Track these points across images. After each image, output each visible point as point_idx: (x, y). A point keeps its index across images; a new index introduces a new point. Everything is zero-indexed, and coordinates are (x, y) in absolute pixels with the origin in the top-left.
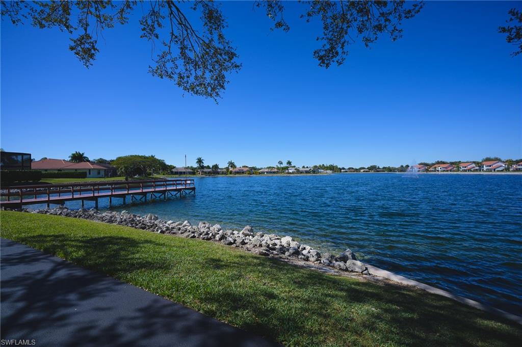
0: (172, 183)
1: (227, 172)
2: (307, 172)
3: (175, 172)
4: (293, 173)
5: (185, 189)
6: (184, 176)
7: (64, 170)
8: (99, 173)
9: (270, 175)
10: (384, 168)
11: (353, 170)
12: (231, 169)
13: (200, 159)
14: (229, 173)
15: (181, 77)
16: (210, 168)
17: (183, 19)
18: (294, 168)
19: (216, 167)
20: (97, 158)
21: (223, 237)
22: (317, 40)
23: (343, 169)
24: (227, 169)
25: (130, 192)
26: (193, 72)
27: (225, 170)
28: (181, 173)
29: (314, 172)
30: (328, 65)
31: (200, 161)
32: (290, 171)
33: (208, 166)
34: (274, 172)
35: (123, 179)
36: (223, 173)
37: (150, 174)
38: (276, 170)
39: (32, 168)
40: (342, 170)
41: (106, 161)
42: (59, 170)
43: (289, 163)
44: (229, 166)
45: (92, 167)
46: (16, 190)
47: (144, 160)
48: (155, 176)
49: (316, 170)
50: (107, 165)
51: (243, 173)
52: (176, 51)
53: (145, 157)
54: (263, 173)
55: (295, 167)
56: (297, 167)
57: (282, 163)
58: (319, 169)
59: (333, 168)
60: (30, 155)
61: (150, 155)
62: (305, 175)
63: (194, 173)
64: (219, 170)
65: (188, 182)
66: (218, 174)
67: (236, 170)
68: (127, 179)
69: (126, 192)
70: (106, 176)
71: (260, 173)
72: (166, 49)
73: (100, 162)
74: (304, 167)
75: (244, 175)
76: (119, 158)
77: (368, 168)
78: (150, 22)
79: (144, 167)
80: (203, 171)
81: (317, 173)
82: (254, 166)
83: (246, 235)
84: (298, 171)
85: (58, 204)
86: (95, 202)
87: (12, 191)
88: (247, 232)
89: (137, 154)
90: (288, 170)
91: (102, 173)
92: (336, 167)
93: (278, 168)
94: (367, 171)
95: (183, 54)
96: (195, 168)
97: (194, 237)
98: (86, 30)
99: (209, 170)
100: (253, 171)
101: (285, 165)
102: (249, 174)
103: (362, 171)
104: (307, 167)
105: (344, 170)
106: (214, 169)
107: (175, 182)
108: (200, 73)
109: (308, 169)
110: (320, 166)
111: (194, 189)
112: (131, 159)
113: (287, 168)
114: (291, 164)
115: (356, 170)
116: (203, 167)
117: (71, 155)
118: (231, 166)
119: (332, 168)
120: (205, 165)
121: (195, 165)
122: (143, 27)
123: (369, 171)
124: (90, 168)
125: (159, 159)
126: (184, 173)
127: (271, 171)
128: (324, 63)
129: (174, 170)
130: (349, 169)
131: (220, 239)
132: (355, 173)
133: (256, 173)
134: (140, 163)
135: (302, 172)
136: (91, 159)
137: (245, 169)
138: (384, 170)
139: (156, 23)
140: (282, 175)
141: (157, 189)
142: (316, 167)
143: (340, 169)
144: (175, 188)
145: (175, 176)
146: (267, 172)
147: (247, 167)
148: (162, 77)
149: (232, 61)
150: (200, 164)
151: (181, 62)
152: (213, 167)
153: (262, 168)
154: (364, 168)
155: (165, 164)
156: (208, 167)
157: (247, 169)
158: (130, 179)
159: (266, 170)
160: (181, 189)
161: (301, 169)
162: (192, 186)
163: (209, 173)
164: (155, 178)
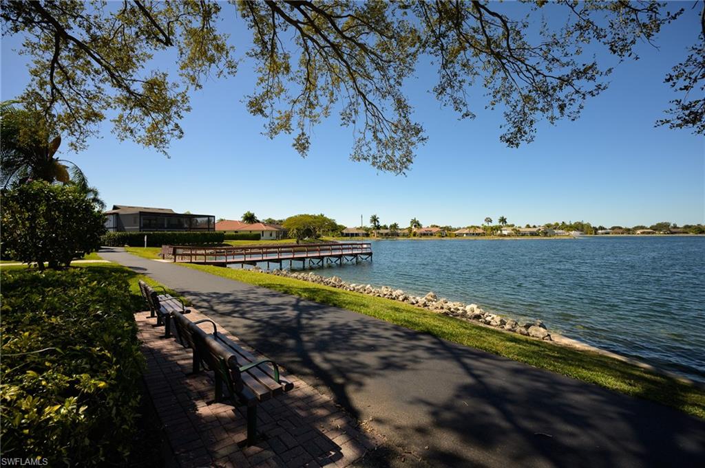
0: (347, 246)
1: (409, 233)
2: (532, 234)
3: (346, 234)
4: (509, 235)
5: (361, 254)
6: (356, 238)
7: (240, 231)
8: (271, 235)
9: (472, 238)
10: (687, 227)
11: (620, 231)
12: (415, 230)
13: (375, 216)
14: (412, 235)
15: (375, 158)
16: (387, 229)
17: (375, 111)
18: (510, 228)
19: (395, 226)
20: (267, 218)
21: (406, 299)
22: (501, 127)
23: (602, 228)
24: (410, 229)
25: (309, 255)
26: (384, 151)
27: (407, 231)
28: (352, 235)
29: (545, 234)
30: (517, 145)
31: (374, 219)
32: (505, 232)
33: (385, 226)
34: (478, 234)
35: (293, 241)
36: (404, 235)
37: (319, 236)
38: (481, 231)
39: (216, 229)
40: (600, 231)
41: (274, 221)
42: (236, 232)
43: (503, 220)
44: (412, 226)
45: (264, 228)
46: (210, 251)
47: (315, 220)
48: (325, 238)
49: (549, 230)
50: (278, 226)
51: (431, 235)
52: (369, 135)
53: (315, 217)
54: (461, 235)
55: (513, 226)
56: (517, 225)
57: (491, 221)
58: (555, 229)
59: (583, 228)
60: (214, 217)
61: (320, 214)
62: (530, 238)
63: (367, 235)
64: (399, 231)
65: (365, 246)
66: (398, 236)
67: (422, 231)
68: (298, 242)
69: (305, 256)
70: (277, 238)
71: (456, 236)
72: (362, 136)
73: (270, 222)
74: (528, 226)
75: (433, 238)
76: (290, 219)
77: (651, 228)
78: (348, 112)
79: (314, 228)
80: (378, 233)
81: (550, 236)
82: (448, 225)
83: (429, 301)
84: (518, 233)
85: (251, 264)
86: (279, 264)
87: (207, 251)
88: (430, 298)
89: (307, 214)
90: (501, 231)
91: (274, 235)
92: (588, 226)
93: (485, 228)
94: (649, 233)
95: (376, 137)
96: (370, 228)
97: (379, 296)
98: (303, 130)
99: (386, 231)
100: (446, 232)
101: (496, 223)
102: (440, 236)
103: (639, 232)
104: (534, 227)
105: (603, 231)
106: (392, 230)
107: (350, 246)
108: (390, 152)
109: (535, 230)
110: (557, 224)
111: (370, 254)
112: (301, 220)
113: (498, 228)
114: (506, 222)
115: (628, 230)
116: (378, 228)
117: (243, 215)
118: (415, 226)
119: (579, 227)
120: (382, 224)
121: (369, 225)
122: (342, 117)
123: (653, 233)
124: (262, 229)
125: (330, 218)
126: (357, 235)
127: (474, 232)
128: (513, 144)
129: (344, 231)
130: (613, 228)
131: (403, 300)
132: (625, 235)
133: (450, 236)
134: (310, 223)
135: (523, 235)
136: (260, 220)
137: (434, 230)
138: (688, 230)
139: (353, 111)
140: (491, 238)
141: (333, 254)
142: (549, 226)
143: (596, 229)
144: (350, 252)
145: (345, 238)
146: (467, 234)
147: (437, 227)
148: (359, 161)
149: (419, 135)
150: (375, 224)
151: (374, 145)
152: (391, 226)
153: (460, 228)
154: (642, 228)
155: (336, 224)
156: (385, 228)
157: (438, 229)
158: (300, 242)
159: (467, 231)
160: (357, 254)
161: (524, 230)
162: (369, 251)
163: (387, 234)
164: (326, 241)
